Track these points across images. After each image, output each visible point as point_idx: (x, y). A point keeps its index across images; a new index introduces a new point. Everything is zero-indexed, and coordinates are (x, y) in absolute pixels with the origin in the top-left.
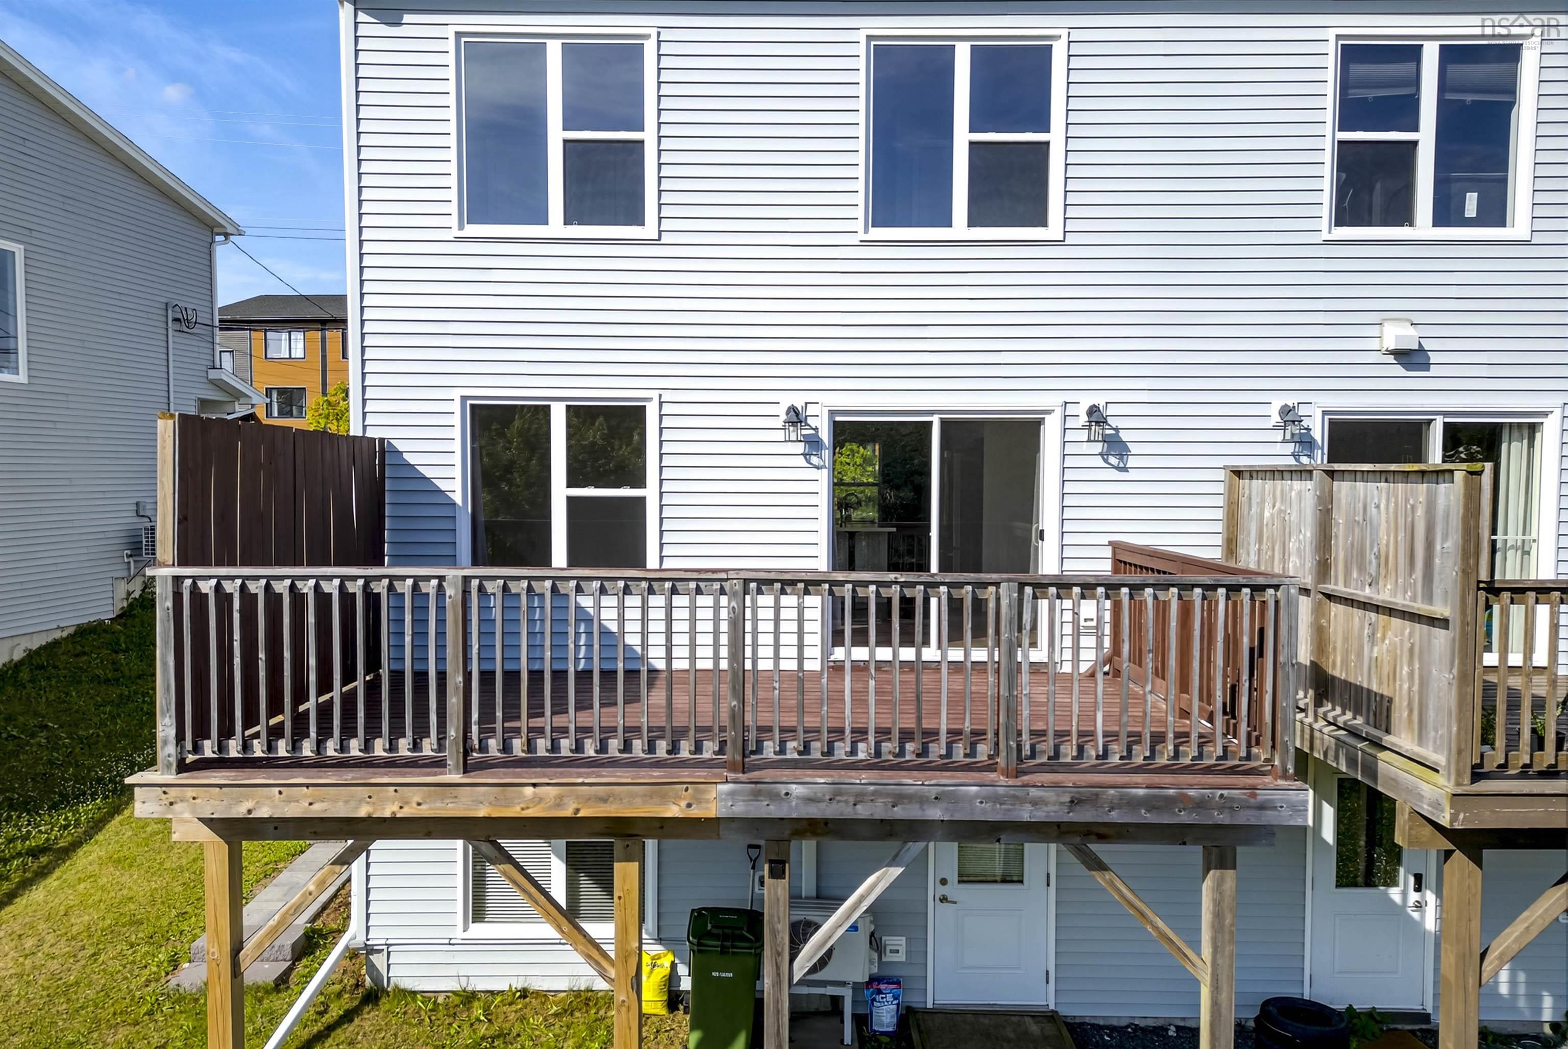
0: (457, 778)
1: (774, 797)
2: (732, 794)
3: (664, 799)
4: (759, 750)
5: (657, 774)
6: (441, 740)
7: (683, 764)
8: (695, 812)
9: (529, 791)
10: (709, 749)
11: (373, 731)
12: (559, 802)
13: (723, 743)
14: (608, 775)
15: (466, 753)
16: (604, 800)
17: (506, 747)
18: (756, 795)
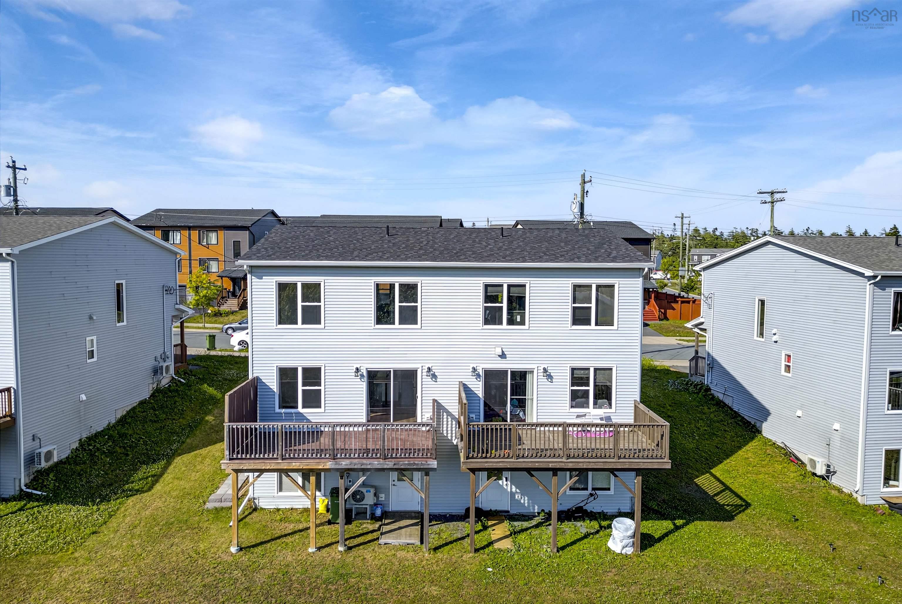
0: (281, 461)
1: (340, 464)
2: (331, 464)
3: (319, 466)
4: (337, 456)
5: (318, 460)
6: (278, 454)
7: (323, 458)
8: (325, 467)
9: (294, 464)
10: (327, 456)
11: (265, 453)
12: (299, 466)
13: (330, 455)
14: (309, 461)
15: (282, 456)
16: (308, 465)
17: (290, 456)
18: (336, 464)
